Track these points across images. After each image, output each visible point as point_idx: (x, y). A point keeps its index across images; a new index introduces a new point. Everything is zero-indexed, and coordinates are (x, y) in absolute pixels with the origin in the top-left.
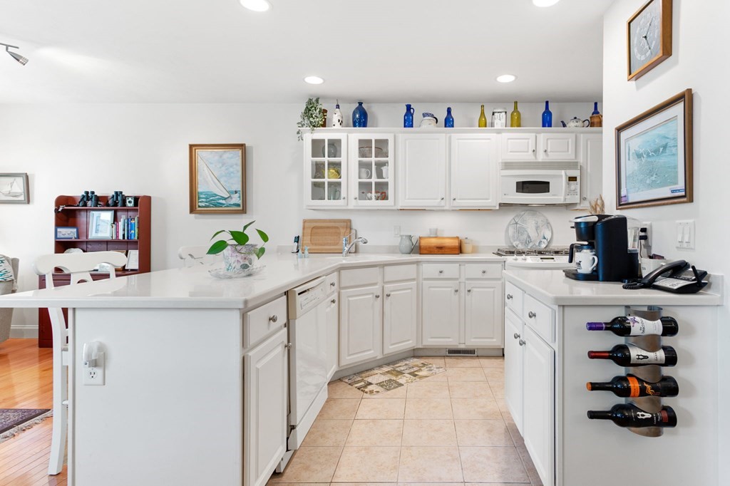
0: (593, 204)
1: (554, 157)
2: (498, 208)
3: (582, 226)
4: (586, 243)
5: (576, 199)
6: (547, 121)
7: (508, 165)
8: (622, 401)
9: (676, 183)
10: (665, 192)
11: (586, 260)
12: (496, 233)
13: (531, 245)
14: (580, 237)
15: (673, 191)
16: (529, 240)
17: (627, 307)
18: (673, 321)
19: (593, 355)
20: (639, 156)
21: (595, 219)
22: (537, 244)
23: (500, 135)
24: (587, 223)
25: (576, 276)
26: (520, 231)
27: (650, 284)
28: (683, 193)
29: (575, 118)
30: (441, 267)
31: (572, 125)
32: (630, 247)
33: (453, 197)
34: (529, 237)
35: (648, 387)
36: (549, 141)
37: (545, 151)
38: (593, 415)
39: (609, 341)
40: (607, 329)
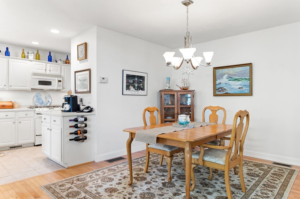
0: (68, 92)
1: (53, 73)
2: (30, 90)
3: (67, 98)
4: (67, 102)
5: (61, 88)
6: (50, 59)
7: (35, 74)
8: (76, 136)
9: (88, 89)
10: (86, 90)
11: (67, 107)
12: (29, 100)
13: (43, 104)
14: (66, 101)
15: (87, 90)
16: (43, 103)
17: (77, 116)
18: (86, 118)
19: (70, 127)
20: (80, 80)
21: (70, 96)
22: (46, 104)
23: (31, 62)
24: (68, 97)
25: (65, 111)
26: (39, 99)
27: (82, 111)
28: (89, 91)
29: (60, 60)
30: (7, 113)
31: (59, 62)
32: (78, 103)
33: (10, 85)
34: (43, 101)
35: (82, 132)
36: (51, 67)
37: (50, 70)
38: (70, 140)
39: (74, 123)
40: (73, 121)
